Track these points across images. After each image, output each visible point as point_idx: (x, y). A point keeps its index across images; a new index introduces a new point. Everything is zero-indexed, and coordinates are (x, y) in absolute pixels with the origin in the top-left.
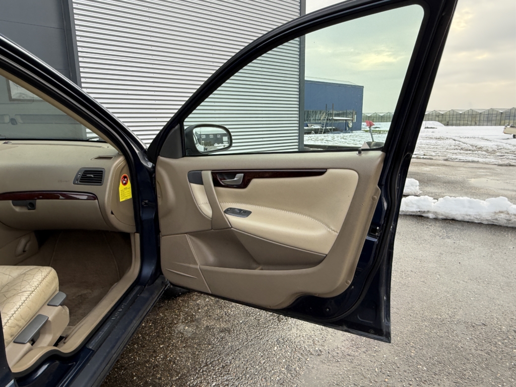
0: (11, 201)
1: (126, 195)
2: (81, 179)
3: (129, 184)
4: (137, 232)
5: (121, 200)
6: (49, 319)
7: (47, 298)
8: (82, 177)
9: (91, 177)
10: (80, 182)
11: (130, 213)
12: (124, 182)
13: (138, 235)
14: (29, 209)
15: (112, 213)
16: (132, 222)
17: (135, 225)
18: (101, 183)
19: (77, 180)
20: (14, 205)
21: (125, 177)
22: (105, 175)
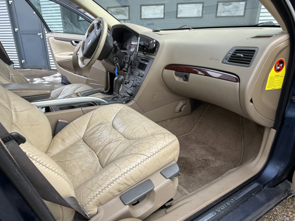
0: (174, 72)
1: (275, 84)
2: (230, 59)
3: (283, 72)
4: (274, 128)
5: (267, 89)
6: (155, 189)
7: (161, 166)
8: (231, 57)
9: (240, 57)
10: (229, 61)
11: (273, 105)
12: (279, 67)
13: (274, 132)
14: (184, 80)
15: (251, 101)
16: (272, 116)
17: (274, 119)
18: (248, 64)
19: (226, 59)
20: (176, 75)
21: (281, 62)
22: (256, 56)
